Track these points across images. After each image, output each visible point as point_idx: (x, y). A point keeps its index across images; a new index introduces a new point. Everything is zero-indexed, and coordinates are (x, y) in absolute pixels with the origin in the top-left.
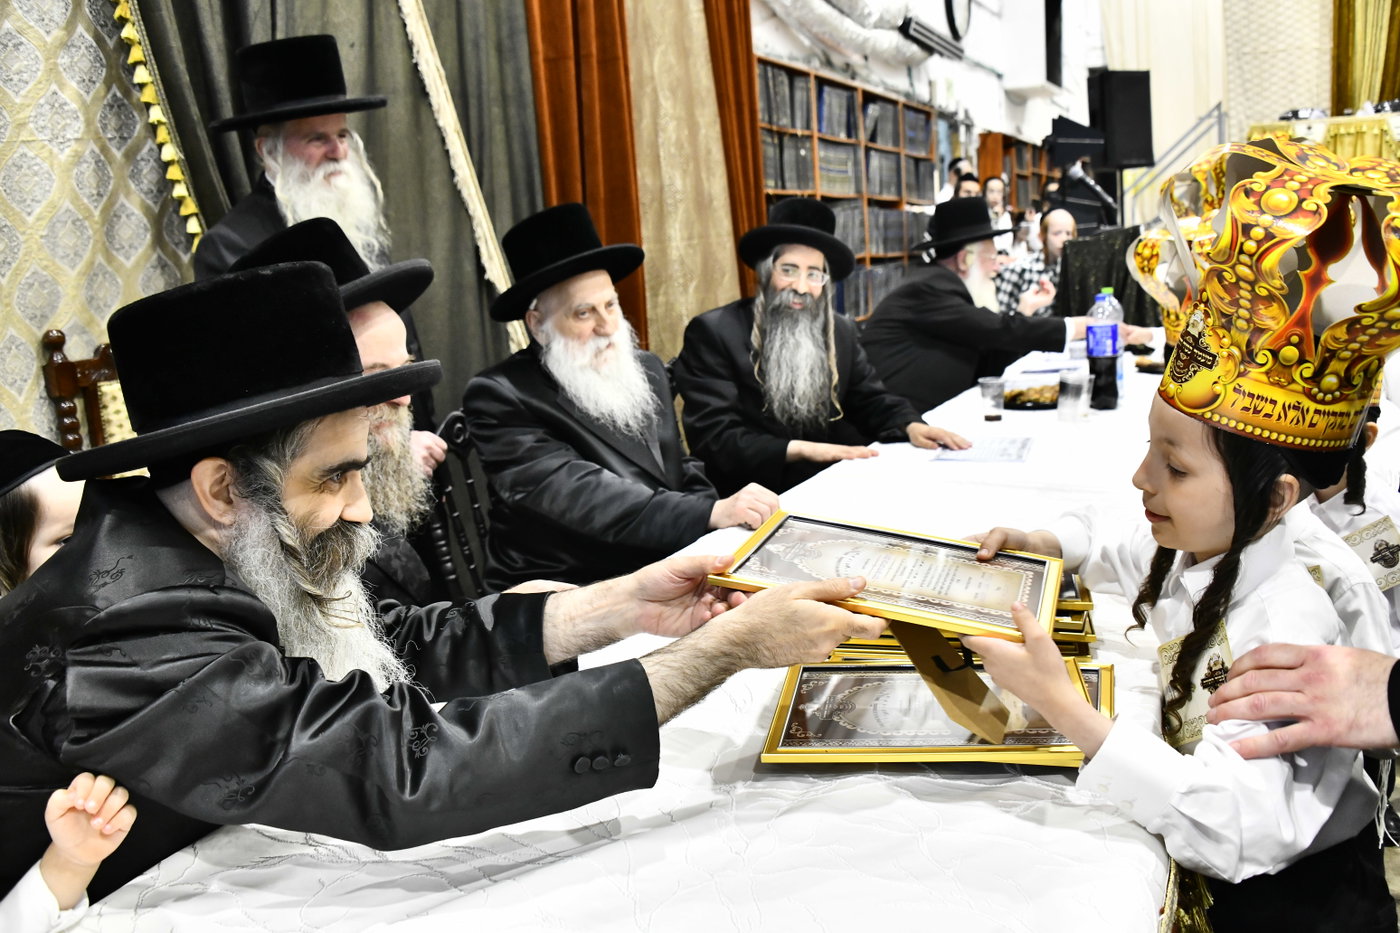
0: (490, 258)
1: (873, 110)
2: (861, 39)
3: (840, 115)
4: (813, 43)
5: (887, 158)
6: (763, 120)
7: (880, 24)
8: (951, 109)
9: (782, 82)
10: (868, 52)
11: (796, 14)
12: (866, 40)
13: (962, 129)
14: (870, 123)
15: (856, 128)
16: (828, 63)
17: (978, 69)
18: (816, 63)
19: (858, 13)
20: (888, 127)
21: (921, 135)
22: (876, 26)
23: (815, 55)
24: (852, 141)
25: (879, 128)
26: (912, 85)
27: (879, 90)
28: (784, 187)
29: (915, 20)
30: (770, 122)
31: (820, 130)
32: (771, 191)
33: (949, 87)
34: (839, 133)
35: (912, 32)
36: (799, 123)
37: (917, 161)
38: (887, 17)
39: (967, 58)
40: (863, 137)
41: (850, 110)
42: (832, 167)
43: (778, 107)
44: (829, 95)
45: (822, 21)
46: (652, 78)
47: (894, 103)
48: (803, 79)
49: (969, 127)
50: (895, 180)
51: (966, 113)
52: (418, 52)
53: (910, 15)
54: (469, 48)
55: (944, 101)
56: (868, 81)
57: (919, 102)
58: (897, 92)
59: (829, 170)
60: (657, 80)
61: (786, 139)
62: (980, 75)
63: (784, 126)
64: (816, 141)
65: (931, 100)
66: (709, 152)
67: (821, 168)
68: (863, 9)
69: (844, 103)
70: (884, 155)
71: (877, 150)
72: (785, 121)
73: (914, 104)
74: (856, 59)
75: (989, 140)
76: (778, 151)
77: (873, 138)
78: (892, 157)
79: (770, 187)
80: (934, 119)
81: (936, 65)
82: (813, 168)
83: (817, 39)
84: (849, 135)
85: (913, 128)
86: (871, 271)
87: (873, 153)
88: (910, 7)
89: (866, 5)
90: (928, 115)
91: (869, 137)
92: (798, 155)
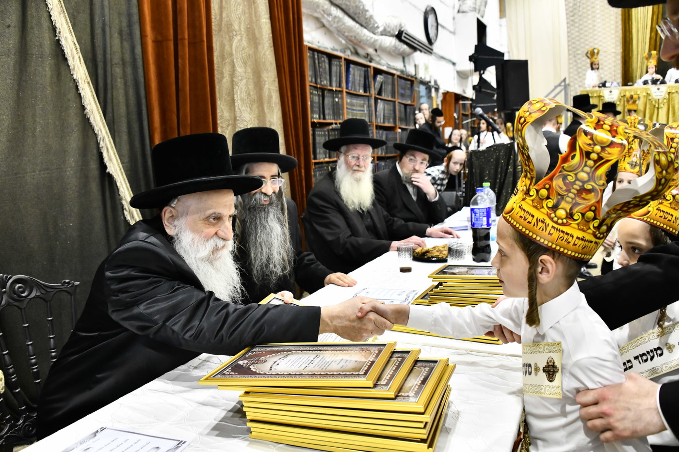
0: (110, 160)
1: (380, 78)
2: (373, 40)
3: (360, 80)
4: (346, 41)
5: (387, 104)
6: (311, 82)
7: (385, 33)
8: (427, 79)
9: (324, 61)
10: (377, 47)
11: (335, 25)
12: (376, 41)
13: (433, 90)
14: (378, 85)
15: (369, 87)
16: (357, 53)
17: (442, 59)
18: (348, 53)
19: (371, 26)
20: (389, 87)
21: (408, 92)
22: (382, 35)
23: (349, 48)
24: (367, 94)
25: (383, 87)
26: (405, 66)
27: (384, 68)
28: (324, 118)
29: (405, 31)
30: (316, 83)
31: (347, 88)
32: (315, 121)
33: (426, 68)
34: (359, 90)
35: (403, 38)
36: (334, 84)
37: (406, 105)
38: (388, 29)
39: (435, 54)
40: (373, 92)
41: (366, 77)
42: (354, 108)
43: (320, 75)
44: (354, 69)
45: (350, 29)
46: (231, 54)
47: (393, 75)
48: (337, 60)
49: (437, 90)
50: (392, 115)
51: (435, 82)
52: (60, 33)
53: (402, 29)
54: (98, 31)
55: (422, 75)
56: (379, 64)
57: (409, 75)
58: (396, 70)
59: (354, 110)
60: (234, 56)
61: (326, 92)
62: (443, 63)
63: (325, 85)
64: (345, 94)
65: (415, 75)
66: (270, 97)
67: (347, 108)
68: (374, 25)
69: (363, 73)
70: (386, 102)
71: (381, 99)
72: (325, 82)
73: (405, 76)
74: (371, 51)
75: (448, 96)
76: (321, 98)
77: (380, 93)
78: (392, 103)
79: (316, 118)
80: (415, 84)
81: (419, 57)
82: (343, 109)
83: (348, 39)
84: (365, 91)
85: (404, 89)
86: (378, 164)
87: (379, 101)
88: (403, 25)
89: (376, 23)
90: (412, 82)
91: (376, 93)
92: (333, 101)
